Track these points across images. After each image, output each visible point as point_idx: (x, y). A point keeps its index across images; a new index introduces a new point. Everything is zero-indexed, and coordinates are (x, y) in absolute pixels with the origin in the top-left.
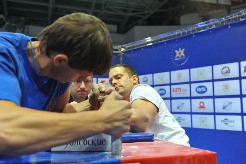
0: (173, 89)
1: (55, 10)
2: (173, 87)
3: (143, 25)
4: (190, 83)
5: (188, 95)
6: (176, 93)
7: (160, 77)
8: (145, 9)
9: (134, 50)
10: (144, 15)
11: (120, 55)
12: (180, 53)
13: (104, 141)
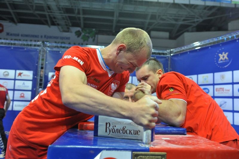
0: (216, 89)
1: (118, 22)
2: (216, 87)
3: (192, 31)
4: (233, 83)
5: (231, 95)
6: (219, 92)
7: (204, 78)
8: (194, 18)
9: (181, 54)
10: (194, 22)
11: (168, 58)
12: (223, 57)
13: (139, 131)
